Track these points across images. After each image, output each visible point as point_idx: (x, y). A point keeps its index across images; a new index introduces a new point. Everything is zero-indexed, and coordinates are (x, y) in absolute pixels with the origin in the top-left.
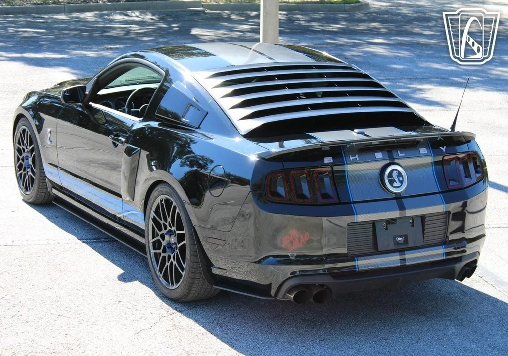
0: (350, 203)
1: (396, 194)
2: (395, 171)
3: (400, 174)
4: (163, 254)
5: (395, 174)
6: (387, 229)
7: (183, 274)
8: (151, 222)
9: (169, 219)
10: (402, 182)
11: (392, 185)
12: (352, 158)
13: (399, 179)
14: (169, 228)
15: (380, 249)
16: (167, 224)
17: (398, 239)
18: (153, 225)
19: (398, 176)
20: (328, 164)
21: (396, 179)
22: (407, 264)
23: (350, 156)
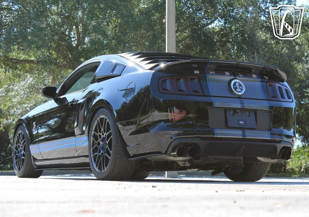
0: (210, 96)
1: (238, 95)
2: (237, 83)
3: (240, 85)
4: (98, 154)
5: (237, 84)
6: (233, 115)
7: (110, 158)
8: (92, 138)
9: (102, 130)
10: (242, 90)
11: (236, 90)
12: (211, 73)
13: (240, 88)
14: (102, 136)
15: (229, 126)
16: (101, 134)
17: (241, 122)
18: (93, 140)
19: (239, 86)
20: (196, 75)
21: (238, 87)
22: (246, 138)
23: (210, 71)
